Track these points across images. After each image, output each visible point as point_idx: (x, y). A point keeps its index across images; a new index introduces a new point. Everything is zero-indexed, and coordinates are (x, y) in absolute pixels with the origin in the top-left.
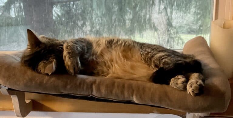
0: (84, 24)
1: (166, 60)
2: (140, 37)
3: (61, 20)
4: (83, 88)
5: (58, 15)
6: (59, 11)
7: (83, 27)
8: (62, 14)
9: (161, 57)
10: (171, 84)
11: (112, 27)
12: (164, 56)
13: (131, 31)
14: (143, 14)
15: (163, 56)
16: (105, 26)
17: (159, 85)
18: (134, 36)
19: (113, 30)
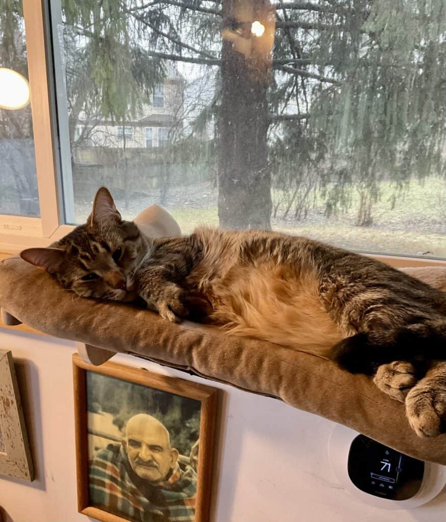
0: (321, 157)
1: (379, 315)
2: (420, 184)
3: (283, 147)
4: (172, 351)
5: (279, 139)
6: (281, 132)
7: (318, 162)
8: (286, 138)
9: (366, 303)
10: (376, 380)
11: (369, 164)
12: (375, 301)
13: (403, 172)
14: (429, 144)
15: (373, 304)
16: (357, 163)
17: (349, 374)
18: (408, 183)
19: (370, 170)
